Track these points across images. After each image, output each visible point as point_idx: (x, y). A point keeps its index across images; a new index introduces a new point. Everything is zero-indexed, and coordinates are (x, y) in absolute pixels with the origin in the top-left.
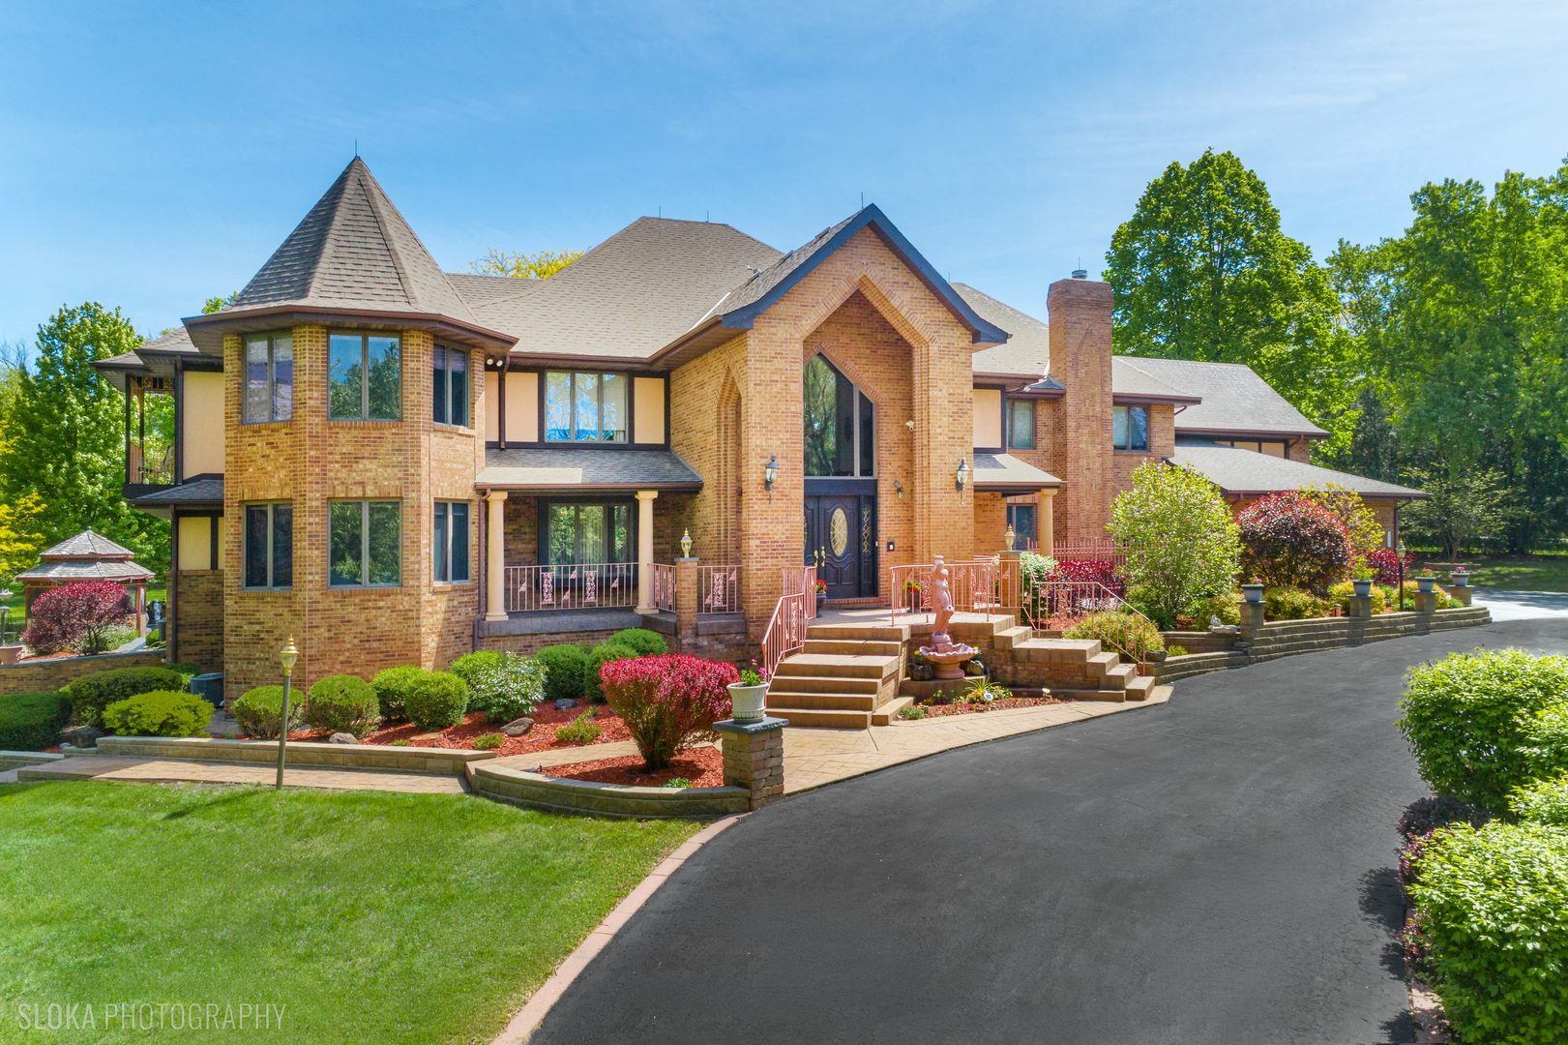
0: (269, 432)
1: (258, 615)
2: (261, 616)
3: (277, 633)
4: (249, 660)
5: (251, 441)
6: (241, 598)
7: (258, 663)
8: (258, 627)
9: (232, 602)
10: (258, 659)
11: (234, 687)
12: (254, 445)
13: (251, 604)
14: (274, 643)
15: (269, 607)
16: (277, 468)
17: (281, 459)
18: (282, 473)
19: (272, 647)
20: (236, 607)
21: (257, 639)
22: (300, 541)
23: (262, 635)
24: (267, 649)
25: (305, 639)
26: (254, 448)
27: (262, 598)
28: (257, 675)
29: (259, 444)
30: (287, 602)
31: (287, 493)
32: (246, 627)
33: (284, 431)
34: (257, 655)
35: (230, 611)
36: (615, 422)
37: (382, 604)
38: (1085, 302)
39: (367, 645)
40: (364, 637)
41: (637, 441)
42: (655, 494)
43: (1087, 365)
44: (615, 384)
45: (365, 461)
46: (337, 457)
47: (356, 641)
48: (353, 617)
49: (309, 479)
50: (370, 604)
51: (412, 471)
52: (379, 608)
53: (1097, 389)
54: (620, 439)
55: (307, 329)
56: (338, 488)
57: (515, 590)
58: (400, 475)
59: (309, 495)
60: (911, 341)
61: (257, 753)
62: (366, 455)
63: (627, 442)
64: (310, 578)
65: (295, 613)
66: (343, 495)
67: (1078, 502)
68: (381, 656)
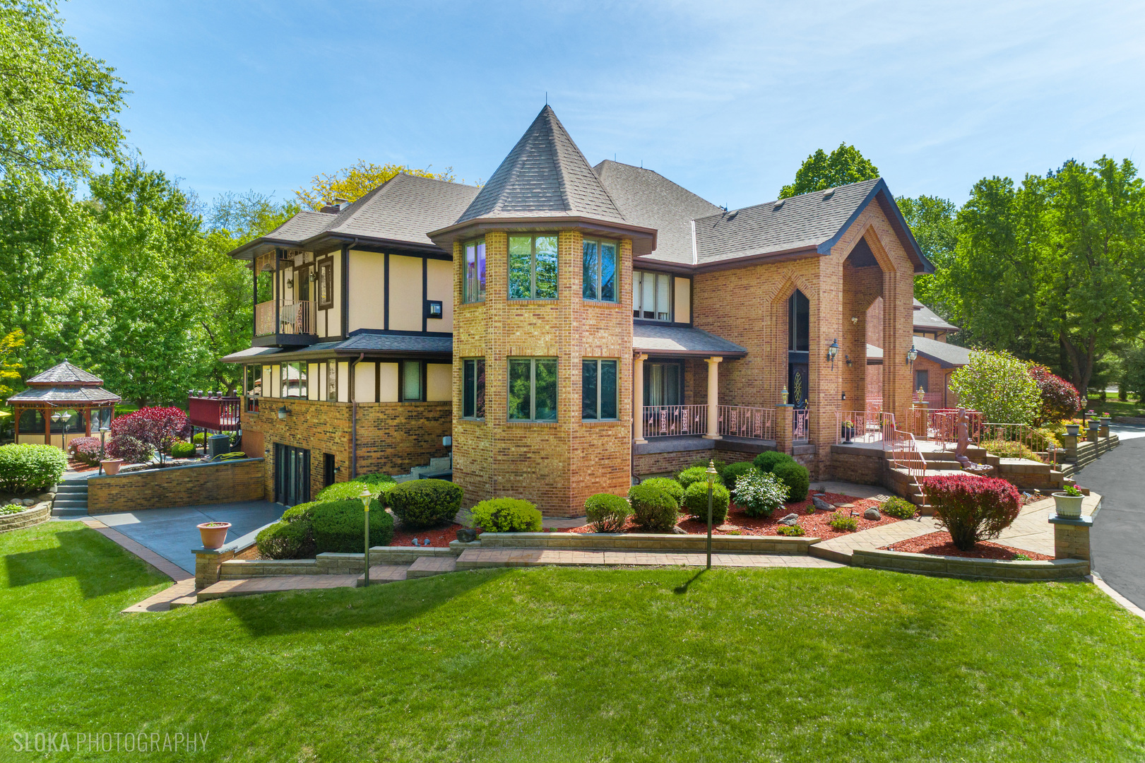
0: (536, 307)
1: (525, 440)
2: (528, 441)
3: (543, 454)
4: (516, 473)
5: (519, 312)
6: (508, 428)
7: (525, 475)
8: (525, 449)
9: (500, 430)
10: (526, 472)
12: (522, 315)
13: (519, 433)
14: (540, 461)
15: (536, 435)
16: (543, 333)
17: (547, 327)
18: (548, 338)
19: (539, 464)
20: (504, 434)
21: (524, 458)
22: (563, 387)
23: (529, 455)
24: (534, 465)
25: (570, 458)
26: (522, 318)
27: (528, 428)
28: (524, 484)
29: (526, 315)
30: (553, 431)
31: (553, 352)
32: (513, 449)
33: (550, 306)
34: (525, 470)
35: (498, 437)
36: (664, 307)
37: (610, 433)
39: (602, 462)
40: (600, 456)
41: (677, 320)
42: (721, 359)
44: (664, 281)
45: (602, 331)
46: (587, 327)
47: (597, 459)
48: (595, 442)
49: (572, 343)
50: (604, 433)
51: (626, 339)
52: (609, 436)
55: (572, 234)
56: (588, 349)
57: (648, 423)
58: (620, 342)
59: (573, 354)
60: (885, 269)
61: (630, 542)
62: (602, 327)
63: (670, 321)
64: (573, 414)
65: (560, 439)
66: (590, 355)
68: (609, 470)
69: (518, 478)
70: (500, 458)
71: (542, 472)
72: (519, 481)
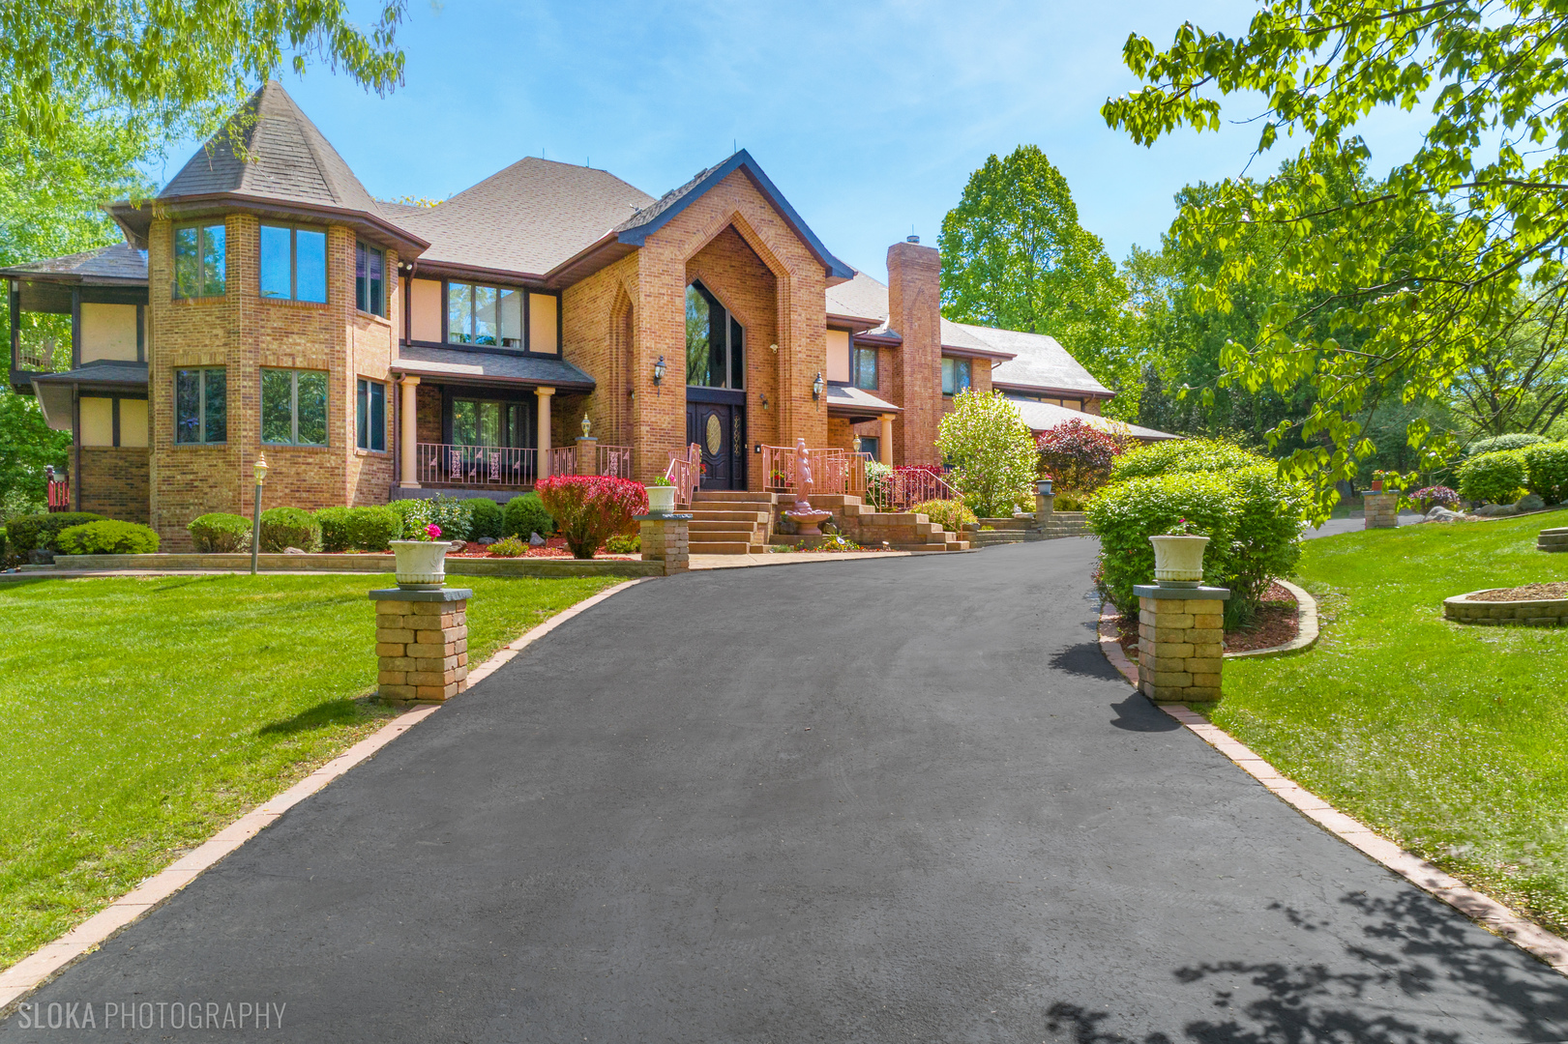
1: (191, 466)
2: (195, 467)
3: (211, 481)
4: (183, 506)
6: (173, 452)
7: (192, 507)
8: (191, 477)
9: (164, 456)
10: (192, 504)
11: (168, 529)
13: (184, 457)
14: (208, 490)
15: (203, 459)
16: (212, 338)
18: (217, 343)
19: (206, 494)
20: (168, 460)
21: (190, 487)
22: (234, 401)
23: (196, 484)
24: (201, 495)
25: (240, 486)
27: (194, 452)
30: (222, 454)
31: (220, 360)
32: (179, 477)
34: (191, 501)
35: (162, 463)
36: (513, 329)
37: (310, 460)
38: (918, 264)
39: (297, 495)
40: (294, 487)
41: (533, 348)
42: (553, 391)
43: (919, 319)
44: (512, 298)
45: (295, 336)
46: (269, 331)
47: (287, 491)
48: (284, 470)
49: (242, 348)
50: (300, 460)
51: (338, 348)
52: (309, 464)
53: (928, 341)
54: (517, 346)
55: (240, 217)
56: (270, 358)
57: (426, 465)
58: (327, 351)
59: (243, 362)
60: (777, 273)
62: (296, 330)
63: (523, 349)
64: (245, 433)
65: (230, 464)
66: (274, 364)
67: (914, 437)
68: (309, 505)
69: (184, 511)
70: (164, 488)
71: (211, 504)
72: (185, 515)
